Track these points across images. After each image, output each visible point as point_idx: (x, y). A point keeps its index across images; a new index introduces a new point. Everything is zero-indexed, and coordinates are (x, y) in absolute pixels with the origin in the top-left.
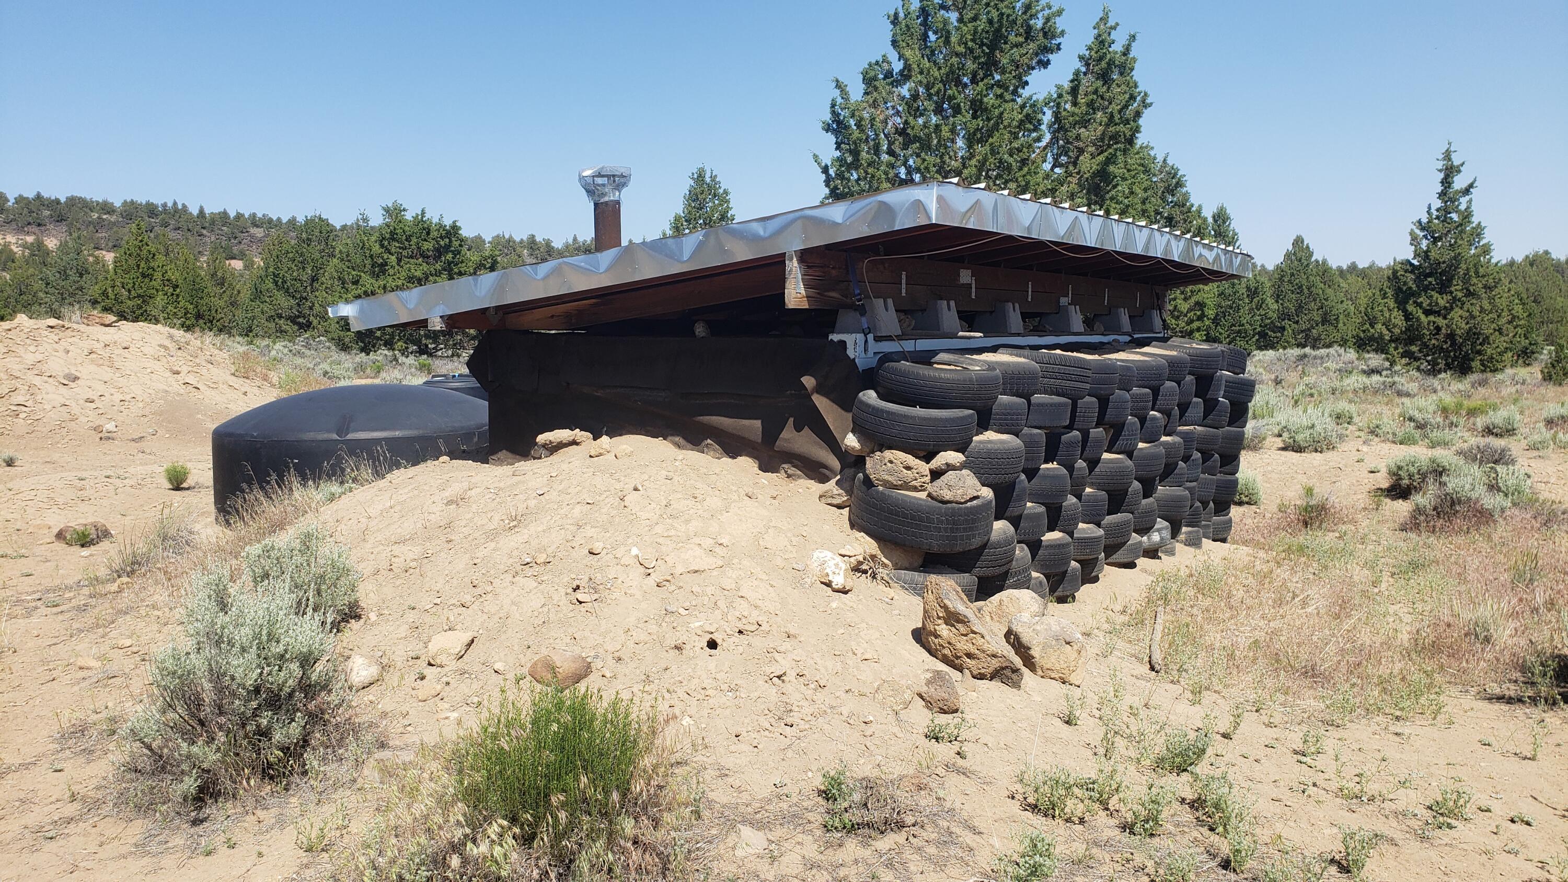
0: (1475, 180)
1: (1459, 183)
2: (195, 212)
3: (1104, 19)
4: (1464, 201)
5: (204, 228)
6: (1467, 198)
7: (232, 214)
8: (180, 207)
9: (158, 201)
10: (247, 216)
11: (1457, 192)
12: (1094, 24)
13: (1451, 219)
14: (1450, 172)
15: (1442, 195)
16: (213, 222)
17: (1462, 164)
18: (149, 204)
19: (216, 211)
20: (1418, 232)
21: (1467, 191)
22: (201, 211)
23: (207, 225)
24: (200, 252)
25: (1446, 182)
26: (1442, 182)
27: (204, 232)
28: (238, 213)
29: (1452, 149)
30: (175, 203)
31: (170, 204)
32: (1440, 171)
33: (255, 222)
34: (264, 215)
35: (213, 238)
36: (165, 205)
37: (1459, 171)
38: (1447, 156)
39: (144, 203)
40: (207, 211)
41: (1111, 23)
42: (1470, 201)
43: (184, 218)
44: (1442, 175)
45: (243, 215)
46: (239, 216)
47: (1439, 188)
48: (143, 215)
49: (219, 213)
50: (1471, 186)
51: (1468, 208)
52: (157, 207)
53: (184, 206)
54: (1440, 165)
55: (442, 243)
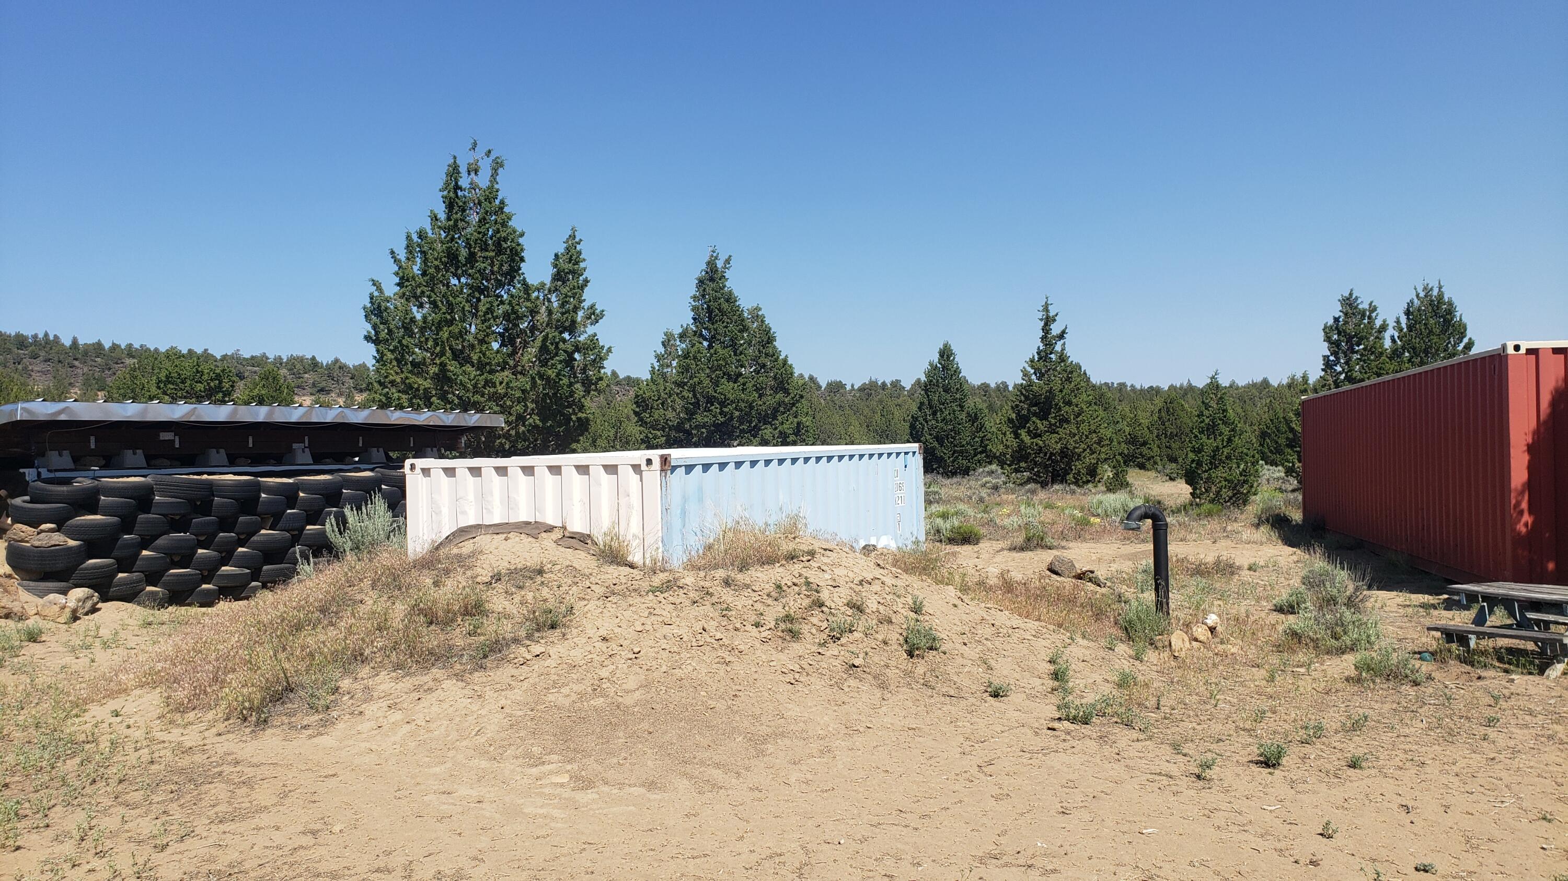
0: (1066, 328)
1: (1055, 329)
2: (67, 342)
3: (573, 237)
4: (1060, 343)
5: (76, 359)
6: (1062, 341)
7: (107, 345)
8: (51, 338)
9: (28, 332)
10: (123, 347)
11: (1054, 337)
12: (565, 240)
13: (1050, 358)
14: (1048, 321)
15: (1044, 338)
16: (86, 353)
17: (1057, 315)
18: (18, 336)
19: (90, 342)
20: (1029, 369)
21: (1061, 336)
22: (75, 342)
23: (80, 356)
24: (70, 384)
25: (1046, 329)
26: (1043, 330)
27: (76, 363)
28: (113, 344)
29: (1049, 302)
30: (46, 335)
31: (41, 336)
32: (1041, 320)
33: (130, 352)
34: (141, 346)
35: (85, 369)
36: (35, 336)
37: (1054, 320)
38: (1046, 308)
39: (13, 334)
40: (81, 342)
41: (577, 240)
42: (1064, 344)
43: (55, 349)
44: (1042, 323)
45: (119, 346)
46: (115, 347)
47: (1041, 334)
48: (11, 346)
49: (93, 344)
50: (1064, 332)
51: (1063, 350)
52: (26, 338)
53: (56, 337)
54: (1040, 315)
55: (212, 384)
